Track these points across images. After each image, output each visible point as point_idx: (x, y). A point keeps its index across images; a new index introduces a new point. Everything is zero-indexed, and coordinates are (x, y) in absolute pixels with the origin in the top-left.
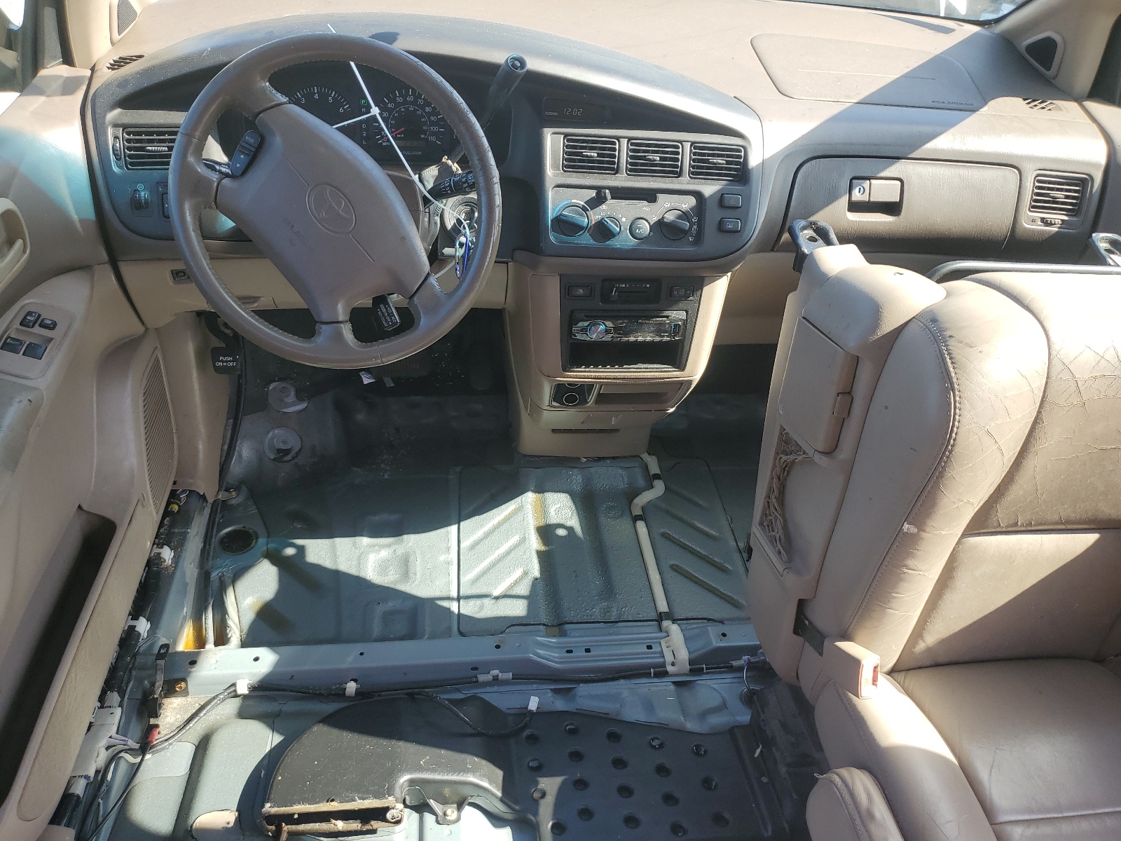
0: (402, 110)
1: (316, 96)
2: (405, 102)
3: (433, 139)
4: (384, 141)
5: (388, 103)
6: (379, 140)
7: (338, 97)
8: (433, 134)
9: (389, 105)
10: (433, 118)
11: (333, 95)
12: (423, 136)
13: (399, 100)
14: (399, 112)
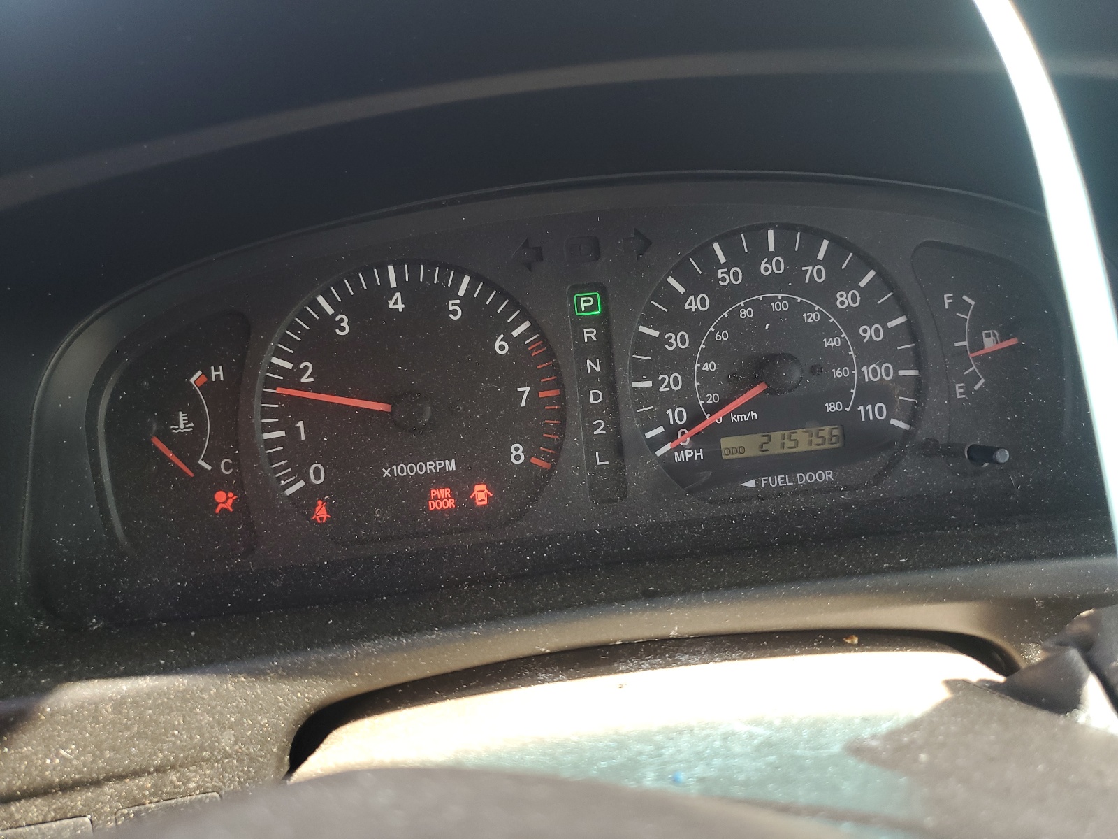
0: (744, 314)
1: (397, 303)
2: (754, 282)
3: (873, 412)
4: (679, 448)
5: (686, 295)
6: (656, 443)
7: (485, 295)
8: (871, 393)
9: (692, 304)
10: (868, 333)
11: (461, 293)
12: (832, 407)
13: (729, 277)
14: (733, 323)
